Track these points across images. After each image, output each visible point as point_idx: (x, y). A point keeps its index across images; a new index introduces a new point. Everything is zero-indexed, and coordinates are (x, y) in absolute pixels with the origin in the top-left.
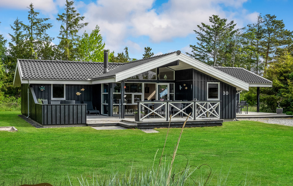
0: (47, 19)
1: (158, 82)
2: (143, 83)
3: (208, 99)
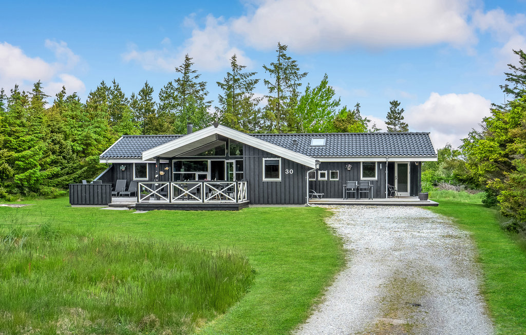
0: (254, 74)
1: (227, 158)
2: (209, 161)
3: (264, 179)
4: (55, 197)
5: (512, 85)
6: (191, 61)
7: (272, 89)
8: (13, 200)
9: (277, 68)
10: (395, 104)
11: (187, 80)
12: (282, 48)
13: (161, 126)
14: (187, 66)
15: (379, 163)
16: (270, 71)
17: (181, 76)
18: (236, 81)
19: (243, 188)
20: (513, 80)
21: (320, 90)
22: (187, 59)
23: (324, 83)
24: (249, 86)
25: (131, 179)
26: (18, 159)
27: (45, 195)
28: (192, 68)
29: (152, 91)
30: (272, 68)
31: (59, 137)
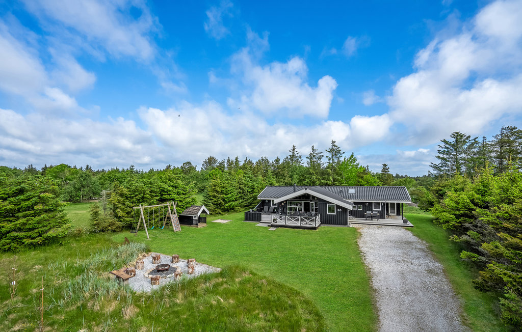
0: (321, 153)
1: (311, 201)
2: (303, 202)
3: (328, 213)
4: (240, 212)
5: (441, 156)
6: (295, 147)
7: (329, 159)
8: (224, 215)
9: (331, 151)
10: (385, 165)
11: (293, 155)
12: (334, 142)
13: (284, 174)
14: (294, 150)
15: (382, 203)
16: (329, 151)
17: (291, 154)
18: (314, 156)
19: (318, 218)
20: (441, 153)
21: (350, 158)
22: (294, 147)
23: (352, 156)
24: (320, 158)
25: (270, 206)
26: (226, 198)
27: (236, 211)
28: (296, 150)
29: (280, 160)
30: (330, 150)
31: (242, 186)
